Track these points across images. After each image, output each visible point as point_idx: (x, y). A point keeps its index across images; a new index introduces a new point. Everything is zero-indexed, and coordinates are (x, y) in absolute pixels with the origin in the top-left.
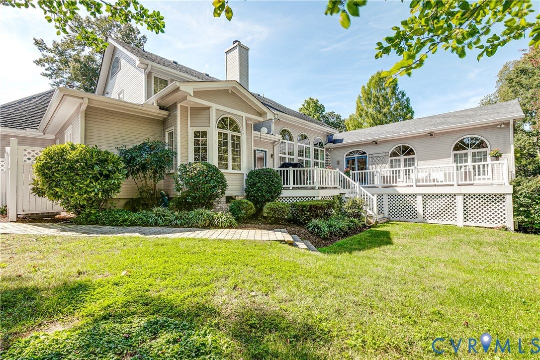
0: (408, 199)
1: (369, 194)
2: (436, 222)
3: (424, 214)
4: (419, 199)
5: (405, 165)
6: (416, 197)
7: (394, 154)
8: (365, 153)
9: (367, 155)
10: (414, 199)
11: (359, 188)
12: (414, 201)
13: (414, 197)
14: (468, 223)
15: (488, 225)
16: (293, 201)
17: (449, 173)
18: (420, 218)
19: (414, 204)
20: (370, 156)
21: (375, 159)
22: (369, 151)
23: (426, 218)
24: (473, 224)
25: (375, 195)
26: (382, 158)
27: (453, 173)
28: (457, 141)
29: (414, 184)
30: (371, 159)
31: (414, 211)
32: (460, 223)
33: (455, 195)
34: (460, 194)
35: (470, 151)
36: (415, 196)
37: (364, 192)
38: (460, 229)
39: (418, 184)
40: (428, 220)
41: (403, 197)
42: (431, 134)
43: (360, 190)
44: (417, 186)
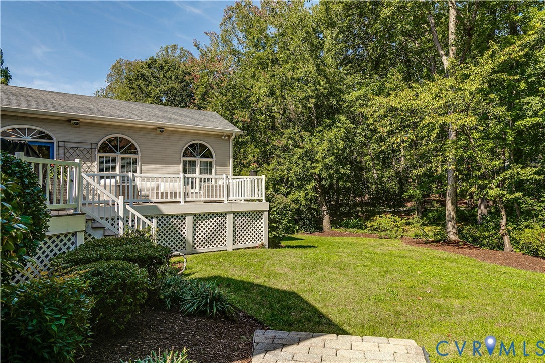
0: (175, 221)
1: (143, 218)
2: (206, 249)
3: (193, 242)
4: (189, 220)
6: (184, 219)
7: (104, 148)
8: (49, 137)
9: (55, 141)
10: (182, 221)
12: (182, 223)
13: (182, 219)
14: (236, 246)
15: (251, 245)
18: (189, 249)
19: (181, 228)
21: (71, 151)
23: (195, 246)
24: (240, 246)
25: (154, 220)
26: (85, 152)
27: (223, 186)
29: (182, 199)
31: (182, 238)
32: (229, 246)
33: (226, 214)
34: (230, 213)
36: (184, 216)
38: (229, 254)
39: (187, 199)
40: (197, 248)
41: (167, 219)
42: (161, 130)
44: (185, 202)
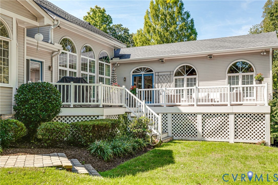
0: (190, 118)
1: (154, 113)
2: (213, 139)
3: (203, 133)
4: (199, 117)
5: (188, 85)
6: (196, 116)
7: (178, 74)
8: (151, 71)
9: (154, 73)
10: (195, 118)
11: (145, 107)
12: (195, 119)
13: (195, 116)
14: (237, 140)
15: (252, 141)
16: (74, 121)
17: (224, 94)
18: (199, 137)
19: (195, 123)
20: (157, 74)
22: (156, 69)
23: (204, 136)
24: (241, 140)
25: (160, 115)
26: (167, 77)
27: (227, 94)
28: (231, 64)
29: (195, 103)
30: (157, 77)
31: (195, 129)
32: (232, 140)
33: (228, 114)
34: (232, 113)
35: (240, 74)
36: (196, 115)
37: (150, 111)
38: (231, 146)
39: (199, 103)
40: (206, 138)
41: (185, 116)
42: (210, 57)
43: (146, 109)
44: (198, 105)
